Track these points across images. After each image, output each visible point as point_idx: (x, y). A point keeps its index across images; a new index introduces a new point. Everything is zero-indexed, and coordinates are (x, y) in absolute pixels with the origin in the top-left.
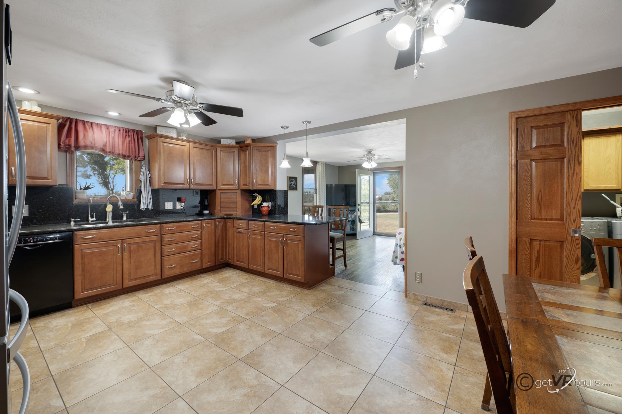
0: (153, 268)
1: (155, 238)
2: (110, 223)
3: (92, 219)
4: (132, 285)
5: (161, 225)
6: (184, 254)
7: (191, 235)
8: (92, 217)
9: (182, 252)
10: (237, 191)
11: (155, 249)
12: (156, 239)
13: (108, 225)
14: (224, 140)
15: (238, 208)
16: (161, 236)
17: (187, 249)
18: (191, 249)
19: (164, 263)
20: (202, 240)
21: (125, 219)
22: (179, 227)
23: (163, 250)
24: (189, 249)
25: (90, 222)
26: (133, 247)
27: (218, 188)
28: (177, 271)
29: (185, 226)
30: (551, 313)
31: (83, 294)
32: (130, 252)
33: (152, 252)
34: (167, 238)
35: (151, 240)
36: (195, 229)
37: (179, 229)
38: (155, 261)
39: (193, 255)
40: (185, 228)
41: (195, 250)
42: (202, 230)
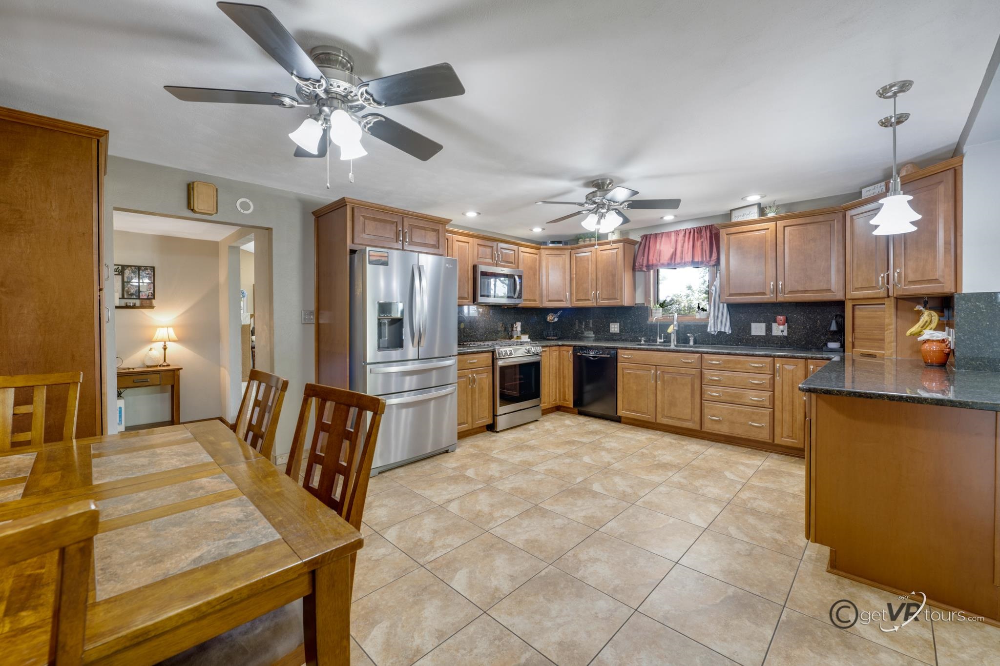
0: (689, 411)
1: (694, 371)
2: (672, 347)
3: (660, 340)
4: (665, 423)
5: (701, 355)
6: (736, 407)
7: (749, 378)
8: (660, 338)
9: (734, 403)
10: (887, 301)
11: (693, 386)
12: (694, 373)
13: (668, 348)
14: (868, 189)
15: (887, 340)
16: (701, 371)
17: (741, 401)
18: (750, 402)
19: (704, 409)
20: (774, 391)
21: (691, 343)
22: (729, 361)
23: (703, 390)
24: (746, 401)
25: (658, 343)
26: (667, 377)
27: (848, 297)
28: (724, 429)
29: (739, 362)
30: (222, 481)
31: (623, 413)
32: (663, 381)
33: (688, 390)
34: (708, 374)
35: (688, 373)
36: (758, 371)
37: (728, 365)
38: (693, 403)
39: (753, 413)
40: (739, 366)
41: (759, 405)
42: (774, 375)
